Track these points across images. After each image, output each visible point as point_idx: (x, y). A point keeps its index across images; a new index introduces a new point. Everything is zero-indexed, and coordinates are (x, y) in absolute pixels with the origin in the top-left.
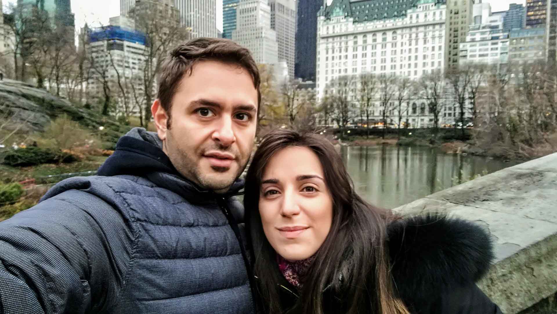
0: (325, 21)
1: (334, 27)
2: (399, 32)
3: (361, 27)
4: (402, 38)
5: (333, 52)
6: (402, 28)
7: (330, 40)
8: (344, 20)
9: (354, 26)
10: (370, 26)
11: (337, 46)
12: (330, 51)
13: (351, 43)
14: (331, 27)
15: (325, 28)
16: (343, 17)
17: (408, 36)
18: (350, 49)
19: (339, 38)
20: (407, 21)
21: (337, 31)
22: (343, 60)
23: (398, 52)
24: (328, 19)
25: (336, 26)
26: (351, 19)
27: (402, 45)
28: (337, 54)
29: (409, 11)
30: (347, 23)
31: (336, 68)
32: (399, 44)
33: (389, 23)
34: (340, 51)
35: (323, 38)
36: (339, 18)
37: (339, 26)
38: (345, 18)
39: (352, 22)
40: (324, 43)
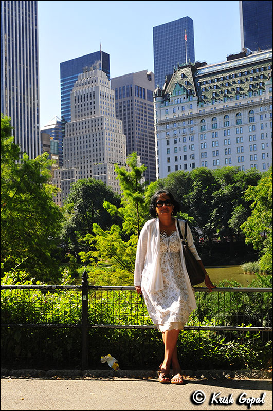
0: (163, 102)
1: (174, 110)
2: (256, 110)
3: (208, 108)
4: (261, 118)
5: (176, 142)
6: (260, 105)
7: (171, 126)
8: (186, 100)
9: (199, 107)
10: (219, 106)
11: (179, 134)
12: (172, 141)
13: (196, 129)
14: (170, 110)
15: (163, 111)
16: (185, 96)
17: (268, 115)
18: (196, 137)
19: (181, 124)
20: (266, 96)
21: (179, 114)
23: (258, 137)
24: (166, 100)
25: (177, 108)
26: (196, 98)
27: (262, 128)
28: (180, 144)
29: (267, 83)
30: (190, 103)
32: (258, 126)
33: (244, 101)
35: (162, 124)
36: (180, 97)
37: (180, 108)
38: (187, 97)
39: (197, 102)
40: (164, 131)
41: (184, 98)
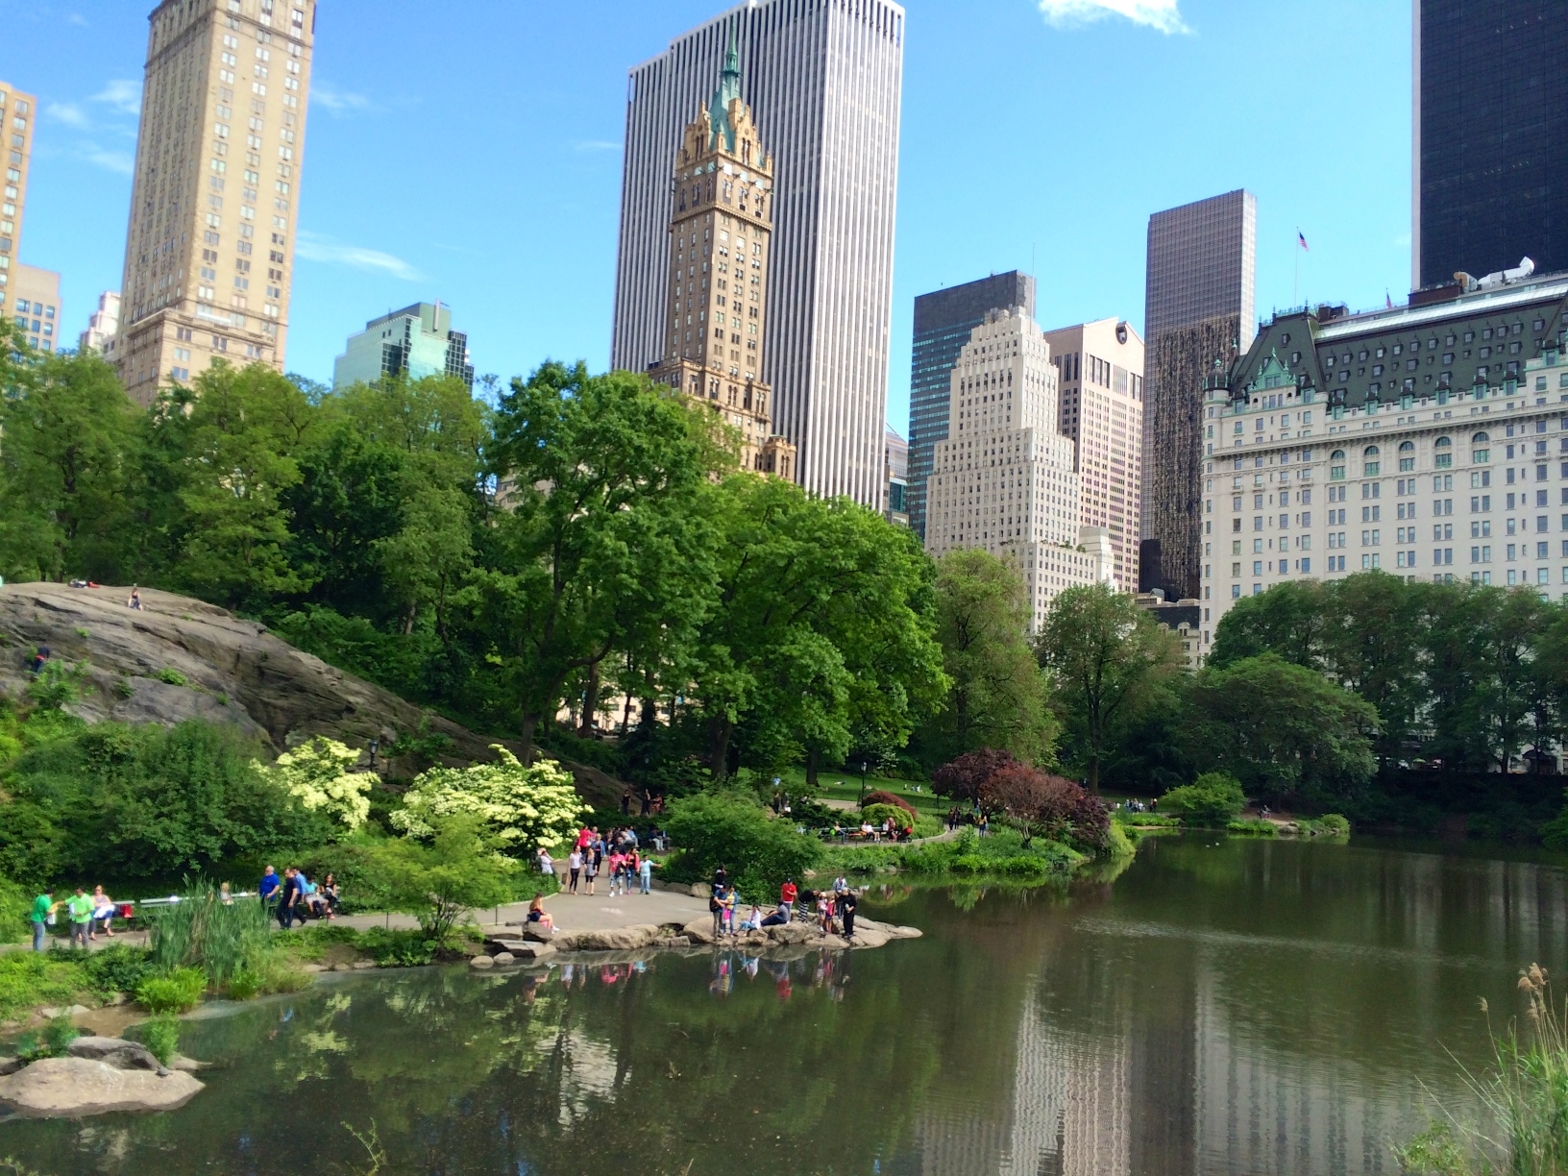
0: (1229, 404)
1: (1259, 424)
2: (1497, 434)
3: (1354, 422)
4: (1510, 455)
5: (1258, 504)
6: (1508, 423)
7: (1248, 464)
8: (1295, 400)
9: (1330, 418)
10: (1388, 417)
11: (1270, 484)
12: (1248, 500)
13: (1320, 475)
14: (1249, 424)
15: (1229, 427)
16: (1293, 390)
17: (1531, 448)
18: (1319, 495)
19: (1277, 459)
20: (1525, 398)
21: (1272, 436)
22: (1295, 530)
23: (1498, 501)
24: (1238, 398)
25: (1266, 421)
26: (1322, 397)
27: (1511, 479)
28: (1271, 510)
29: (1531, 364)
30: (1306, 409)
31: (1272, 556)
32: (1498, 476)
33: (1461, 408)
34: (1284, 502)
35: (1223, 458)
36: (1276, 392)
37: (1277, 420)
38: (1298, 393)
39: (1325, 405)
40: (1227, 475)
41: (1290, 395)
